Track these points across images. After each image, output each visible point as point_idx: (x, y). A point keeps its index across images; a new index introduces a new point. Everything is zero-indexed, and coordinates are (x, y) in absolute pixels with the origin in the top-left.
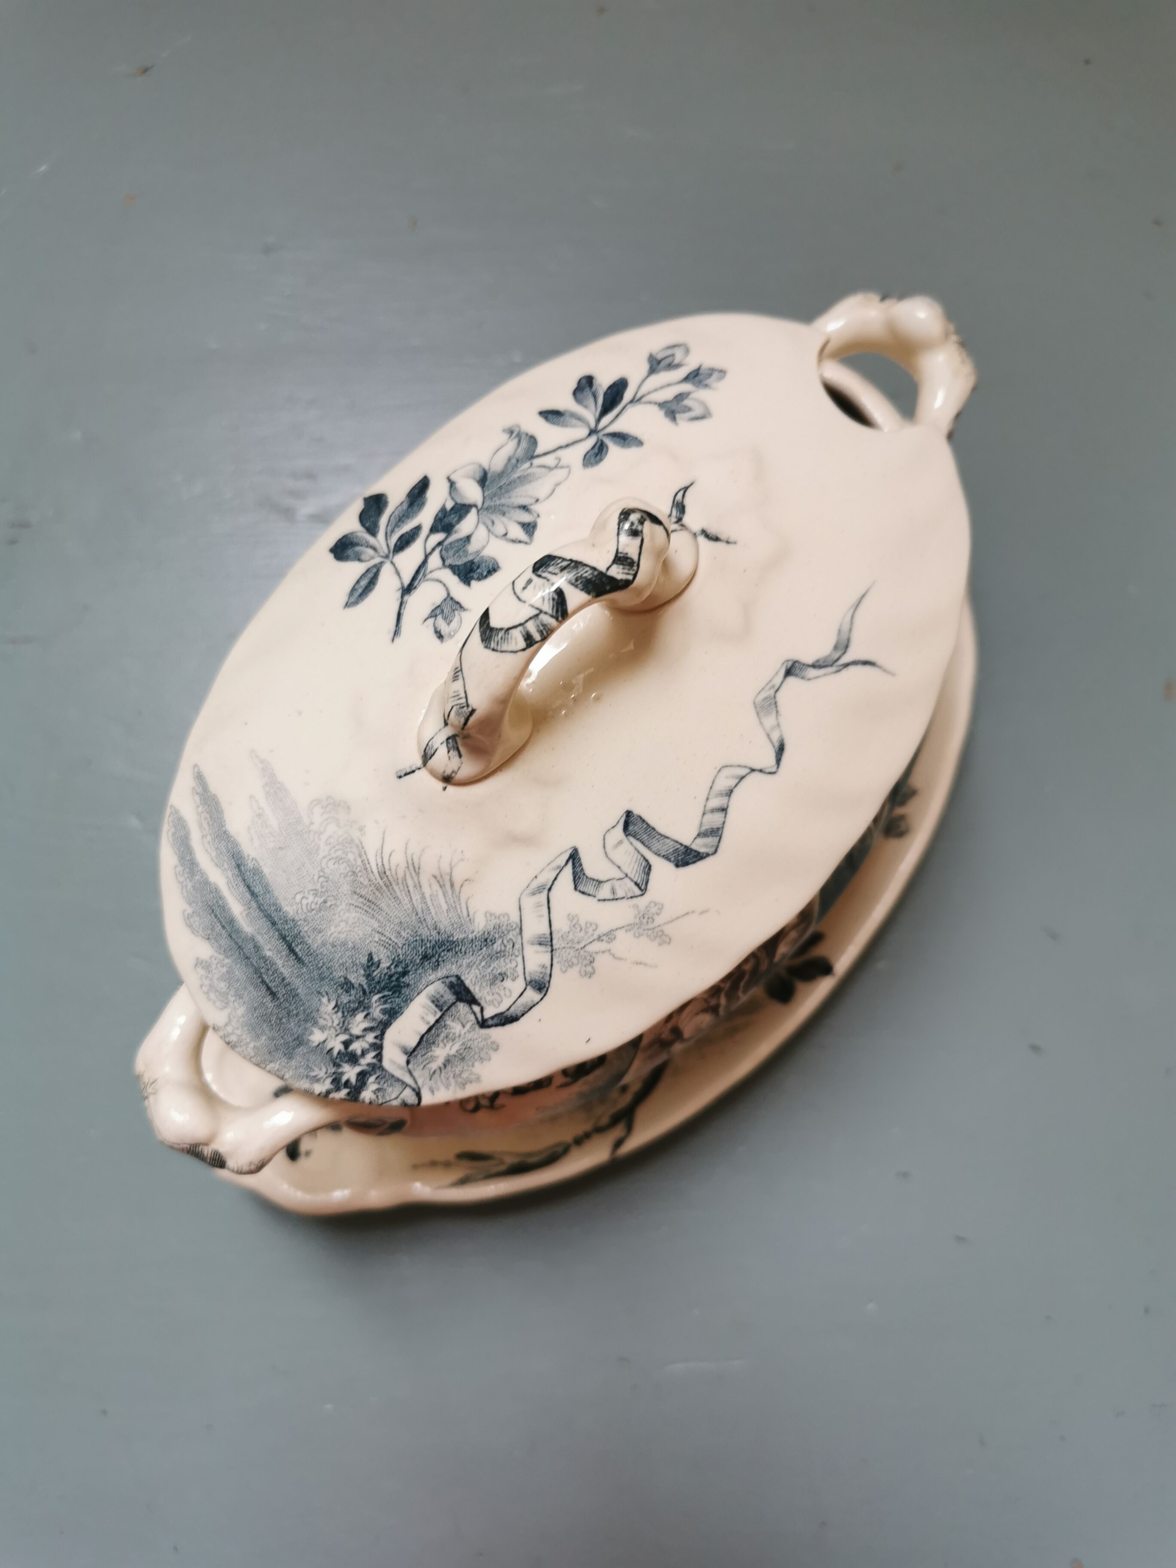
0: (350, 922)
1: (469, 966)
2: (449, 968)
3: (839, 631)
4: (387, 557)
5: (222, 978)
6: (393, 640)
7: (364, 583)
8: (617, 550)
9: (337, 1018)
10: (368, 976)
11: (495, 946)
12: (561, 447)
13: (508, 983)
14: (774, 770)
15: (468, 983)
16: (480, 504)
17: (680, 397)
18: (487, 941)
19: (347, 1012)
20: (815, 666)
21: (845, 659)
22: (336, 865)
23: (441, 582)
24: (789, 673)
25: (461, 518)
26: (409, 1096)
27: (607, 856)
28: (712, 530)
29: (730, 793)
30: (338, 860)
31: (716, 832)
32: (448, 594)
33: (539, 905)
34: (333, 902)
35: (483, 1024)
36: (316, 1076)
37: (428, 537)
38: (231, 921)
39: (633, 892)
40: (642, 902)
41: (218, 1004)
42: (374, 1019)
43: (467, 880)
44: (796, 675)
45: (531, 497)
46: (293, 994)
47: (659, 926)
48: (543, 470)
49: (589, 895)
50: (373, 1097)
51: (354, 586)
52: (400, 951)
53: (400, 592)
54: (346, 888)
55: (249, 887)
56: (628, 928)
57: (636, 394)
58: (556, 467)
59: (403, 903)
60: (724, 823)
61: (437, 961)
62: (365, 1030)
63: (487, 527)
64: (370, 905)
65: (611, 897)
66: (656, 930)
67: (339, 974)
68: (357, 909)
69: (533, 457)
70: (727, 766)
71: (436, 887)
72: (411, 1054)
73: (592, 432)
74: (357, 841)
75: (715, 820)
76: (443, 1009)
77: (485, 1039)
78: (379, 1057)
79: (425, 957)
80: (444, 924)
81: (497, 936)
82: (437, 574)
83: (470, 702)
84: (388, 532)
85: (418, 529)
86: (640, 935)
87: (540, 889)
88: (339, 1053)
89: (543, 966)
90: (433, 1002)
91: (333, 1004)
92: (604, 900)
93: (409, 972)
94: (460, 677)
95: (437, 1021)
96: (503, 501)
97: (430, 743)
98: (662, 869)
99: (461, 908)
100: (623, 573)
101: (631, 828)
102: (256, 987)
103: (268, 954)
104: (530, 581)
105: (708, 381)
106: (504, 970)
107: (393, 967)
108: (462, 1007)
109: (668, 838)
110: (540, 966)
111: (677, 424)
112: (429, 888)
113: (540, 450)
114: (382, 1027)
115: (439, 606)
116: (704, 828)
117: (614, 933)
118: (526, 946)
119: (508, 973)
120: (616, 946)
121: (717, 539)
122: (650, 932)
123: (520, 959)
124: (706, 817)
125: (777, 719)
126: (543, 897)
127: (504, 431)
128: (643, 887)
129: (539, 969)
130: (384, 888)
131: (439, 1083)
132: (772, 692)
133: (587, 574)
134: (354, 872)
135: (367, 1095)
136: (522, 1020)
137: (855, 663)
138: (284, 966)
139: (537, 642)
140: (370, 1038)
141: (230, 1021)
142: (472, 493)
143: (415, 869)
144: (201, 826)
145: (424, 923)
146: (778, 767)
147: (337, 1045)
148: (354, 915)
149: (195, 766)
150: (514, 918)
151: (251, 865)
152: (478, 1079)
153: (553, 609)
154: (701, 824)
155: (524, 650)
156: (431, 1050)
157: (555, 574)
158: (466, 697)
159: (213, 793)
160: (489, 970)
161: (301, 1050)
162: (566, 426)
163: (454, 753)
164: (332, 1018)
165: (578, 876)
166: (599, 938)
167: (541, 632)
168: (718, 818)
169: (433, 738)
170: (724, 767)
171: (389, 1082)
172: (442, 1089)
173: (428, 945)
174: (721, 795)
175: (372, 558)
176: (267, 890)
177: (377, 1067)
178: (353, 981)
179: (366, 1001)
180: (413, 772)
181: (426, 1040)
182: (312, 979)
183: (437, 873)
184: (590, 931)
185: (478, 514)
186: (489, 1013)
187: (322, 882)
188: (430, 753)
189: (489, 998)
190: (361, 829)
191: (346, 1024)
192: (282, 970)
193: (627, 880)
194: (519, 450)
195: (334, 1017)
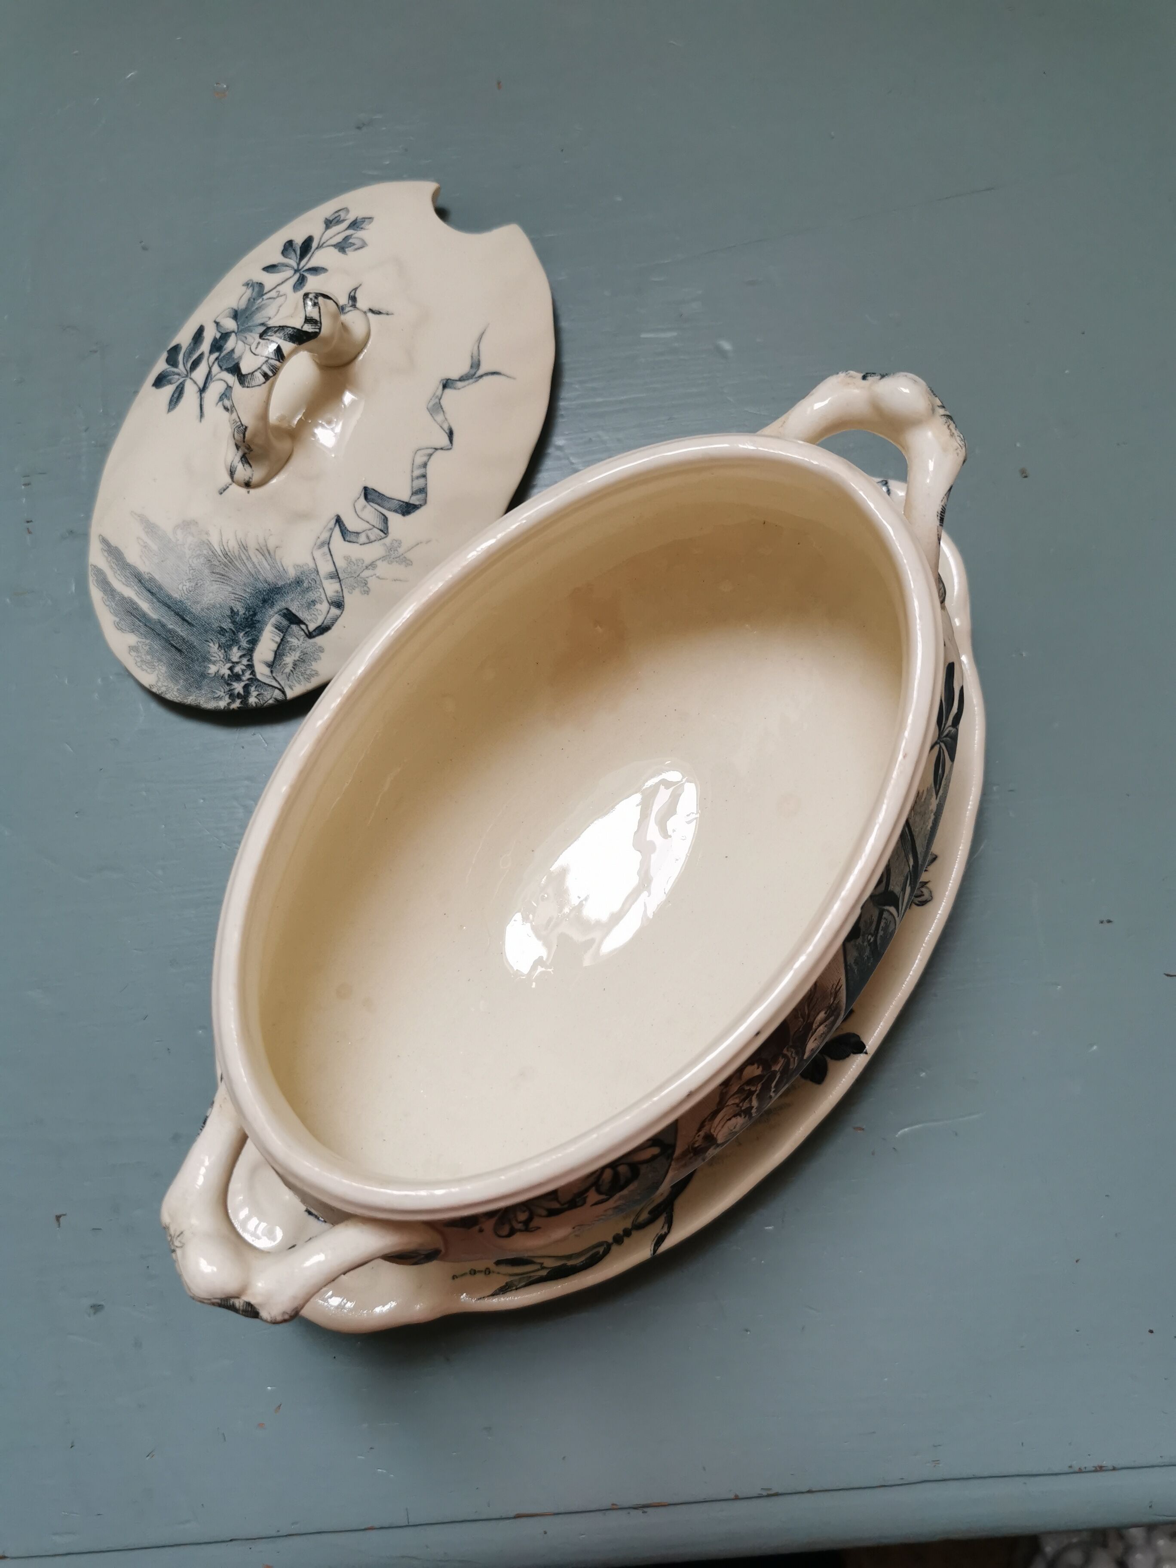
0: (214, 592)
1: (292, 600)
2: (280, 605)
3: (472, 357)
4: (187, 376)
5: (148, 653)
6: (201, 421)
7: (176, 395)
8: (306, 316)
9: (221, 654)
10: (233, 622)
11: (305, 585)
12: (278, 285)
13: (318, 606)
14: (450, 447)
15: (294, 611)
16: (236, 330)
17: (346, 238)
18: (298, 582)
19: (226, 648)
20: (461, 379)
21: (480, 373)
22: (198, 561)
23: (222, 380)
24: (445, 386)
25: (226, 341)
26: (277, 694)
27: (359, 517)
28: (376, 307)
29: (425, 465)
30: (198, 556)
31: (422, 491)
32: (228, 385)
33: (324, 554)
34: (202, 583)
35: (310, 635)
36: (219, 696)
37: (209, 357)
38: (144, 615)
39: (381, 536)
40: (387, 541)
41: (149, 670)
42: (244, 649)
43: (277, 547)
44: (450, 388)
45: (267, 318)
46: (192, 647)
47: (402, 554)
48: (270, 300)
49: (354, 542)
50: (257, 700)
51: (171, 398)
52: (248, 601)
53: (199, 393)
54: (207, 572)
55: (149, 591)
56: (383, 559)
57: (320, 242)
58: (278, 297)
59: (243, 571)
60: (426, 484)
61: (273, 602)
62: (241, 657)
63: (243, 342)
64: (223, 578)
65: (368, 541)
66: (401, 557)
67: (215, 625)
68: (217, 583)
69: (263, 295)
70: (420, 450)
71: (260, 556)
72: (271, 665)
73: (296, 271)
74: (206, 541)
75: (420, 483)
76: (282, 630)
77: (314, 646)
78: (253, 673)
79: (265, 601)
80: (271, 578)
81: (304, 578)
82: (218, 377)
83: (243, 423)
84: (185, 362)
85: (202, 354)
86: (392, 562)
87: (322, 544)
88: (229, 675)
89: (337, 592)
90: (276, 628)
91: (217, 645)
92: (364, 544)
93: (257, 613)
94: (234, 410)
95: (282, 640)
96: (250, 324)
97: (232, 465)
98: (395, 519)
99: (278, 566)
100: (312, 328)
101: (369, 497)
102: (168, 650)
103: (171, 627)
104: (259, 343)
105: (363, 226)
106: (314, 598)
107: (247, 613)
108: (294, 627)
109: (394, 499)
110: (335, 592)
111: (347, 254)
112: (256, 558)
113: (266, 290)
114: (249, 653)
115: (223, 394)
116: (414, 490)
117: (374, 563)
118: (323, 581)
119: (317, 600)
120: (379, 572)
121: (379, 313)
122: (397, 559)
123: (321, 590)
124: (414, 482)
125: (444, 416)
126: (326, 549)
127: (243, 285)
128: (386, 532)
129: (335, 594)
130: (229, 564)
131: (294, 682)
132: (437, 400)
133: (291, 331)
134: (209, 560)
135: (252, 700)
136: (333, 628)
137: (487, 374)
138: (181, 630)
139: (272, 377)
140: (245, 661)
141: (159, 678)
142: (230, 324)
143: (244, 547)
144: (111, 567)
145: (259, 581)
146: (452, 446)
147: (225, 671)
148: (216, 586)
149: (100, 535)
150: (312, 565)
151: (147, 577)
152: (317, 674)
153: (275, 355)
154: (412, 487)
155: (264, 383)
156: (284, 661)
157: (271, 336)
158: (240, 421)
159: (114, 546)
160: (305, 600)
161: (205, 681)
162: (280, 272)
163: (247, 466)
164: (218, 655)
165: (344, 532)
166: (367, 568)
167: (272, 371)
168: (422, 481)
169: (233, 461)
170: (418, 451)
171: (264, 688)
172: (297, 685)
173: (265, 593)
174: (419, 467)
175: (179, 379)
176: (160, 588)
177: (254, 680)
178: (225, 627)
179: (237, 638)
180: (228, 487)
181: (279, 654)
182: (200, 634)
183: (258, 547)
184: (360, 564)
185: (236, 336)
186: (312, 627)
187: (192, 573)
188: (233, 470)
189: (309, 618)
190: (207, 533)
191: (228, 656)
192: (181, 634)
193: (375, 530)
194: (254, 293)
195: (220, 653)
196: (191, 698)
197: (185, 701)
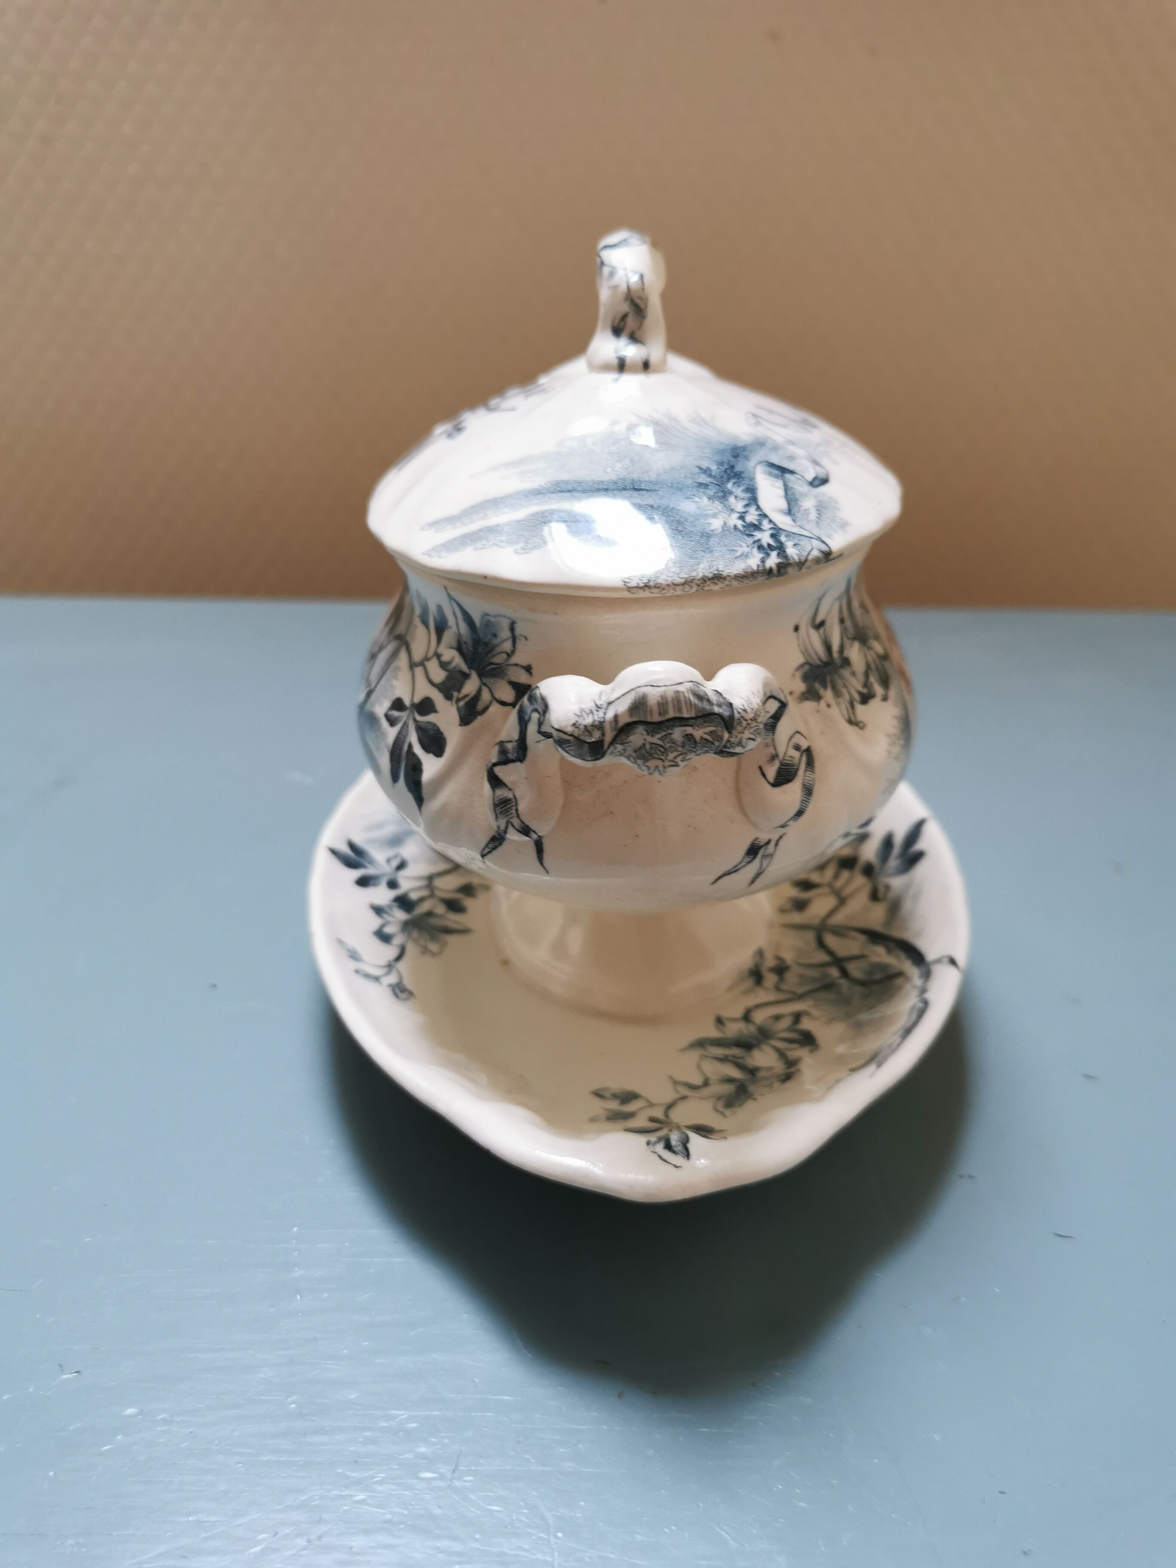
2: (757, 458)
9: (718, 506)
10: (710, 476)
19: (719, 500)
26: (818, 545)
36: (743, 554)
42: (744, 498)
50: (797, 552)
52: (716, 457)
61: (747, 456)
62: (745, 507)
72: (790, 513)
76: (781, 481)
77: (825, 494)
78: (772, 522)
79: (736, 457)
88: (743, 526)
90: (769, 477)
91: (707, 500)
93: (734, 466)
95: (785, 488)
107: (721, 466)
114: (753, 502)
131: (827, 528)
135: (791, 553)
140: (753, 511)
147: (736, 523)
156: (801, 507)
161: (713, 541)
164: (714, 508)
171: (796, 538)
172: (834, 534)
177: (778, 529)
178: (703, 482)
179: (726, 490)
181: (791, 500)
182: (673, 496)
191: (728, 507)
195: (714, 505)
196: (701, 566)
197: (694, 574)
